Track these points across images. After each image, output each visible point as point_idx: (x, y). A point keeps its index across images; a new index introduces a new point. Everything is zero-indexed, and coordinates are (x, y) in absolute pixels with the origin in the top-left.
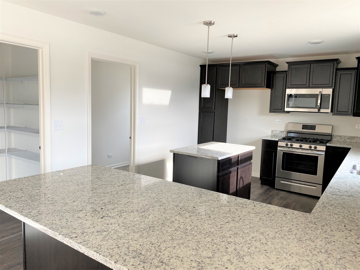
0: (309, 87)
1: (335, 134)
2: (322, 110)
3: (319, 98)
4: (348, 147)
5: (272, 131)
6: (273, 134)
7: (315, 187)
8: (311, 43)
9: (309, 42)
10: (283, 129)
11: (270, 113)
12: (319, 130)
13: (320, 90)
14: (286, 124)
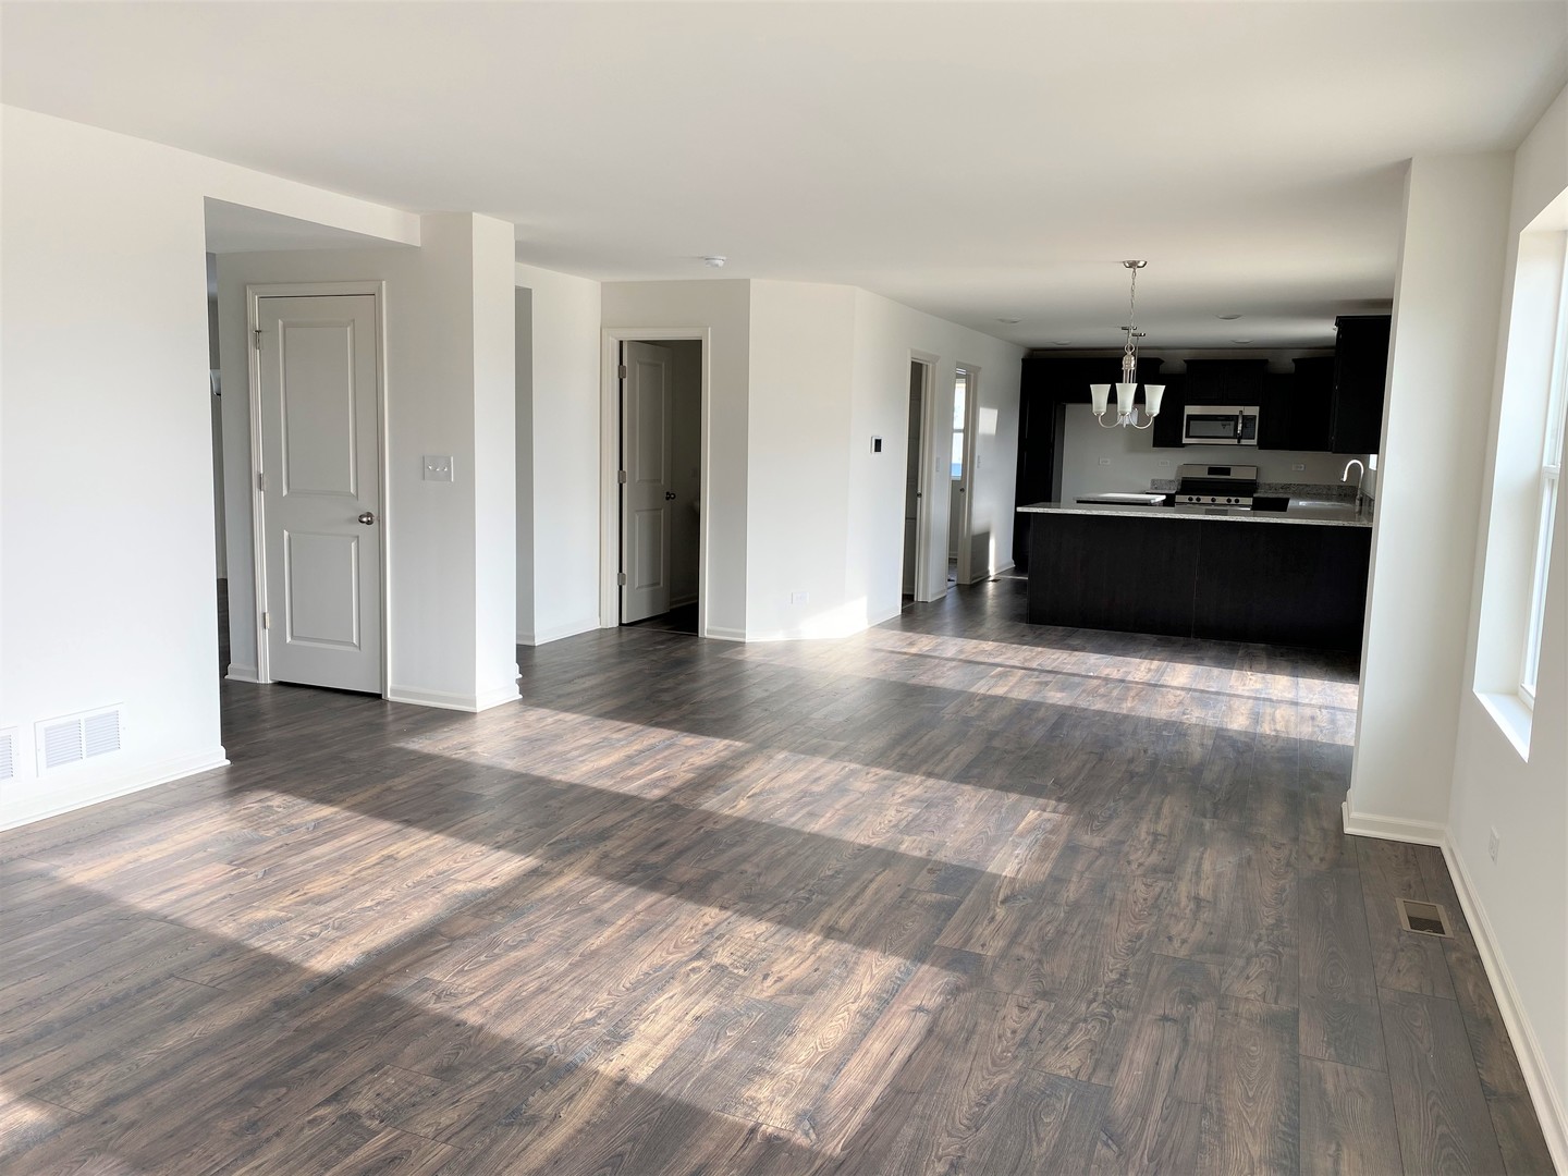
1: (1261, 481)
2: (1244, 442)
3: (1240, 421)
4: (1285, 496)
5: (1153, 481)
6: (1155, 486)
10: (1172, 477)
11: (1154, 446)
12: (1235, 475)
13: (1241, 408)
14: (1178, 467)
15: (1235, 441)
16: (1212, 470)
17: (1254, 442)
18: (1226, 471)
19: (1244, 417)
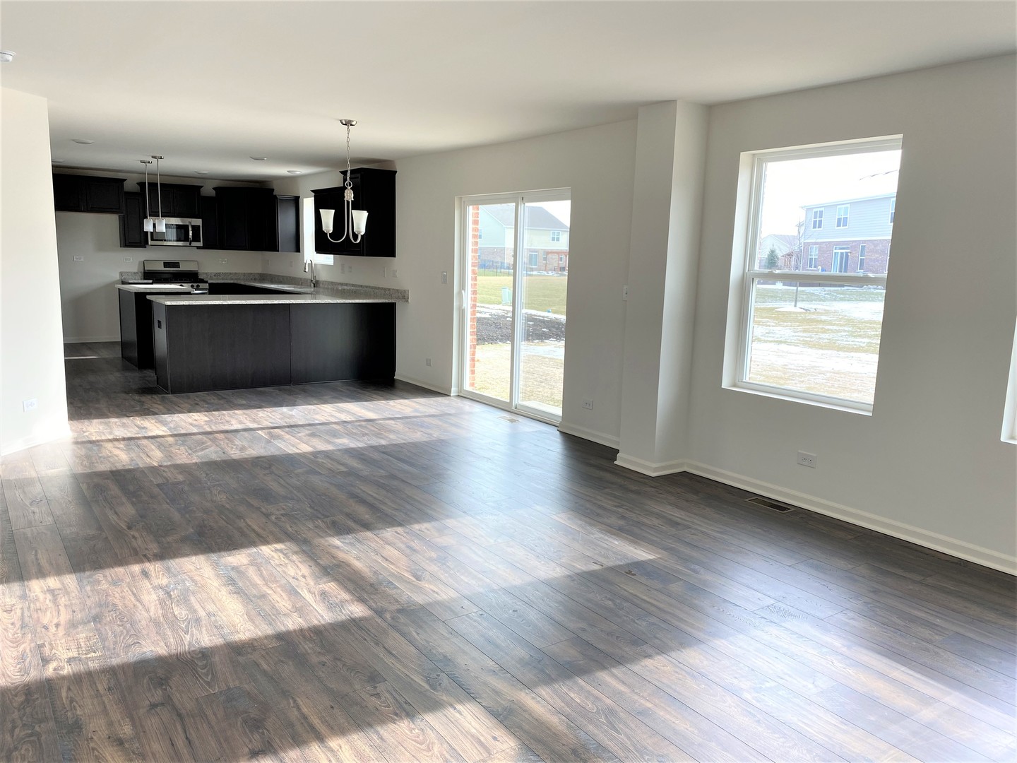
1: (201, 271)
2: (193, 244)
3: (190, 229)
5: (121, 274)
10: (135, 270)
12: (184, 267)
13: (190, 220)
14: (140, 262)
15: (188, 244)
16: (166, 264)
17: (201, 244)
18: (176, 265)
19: (193, 227)
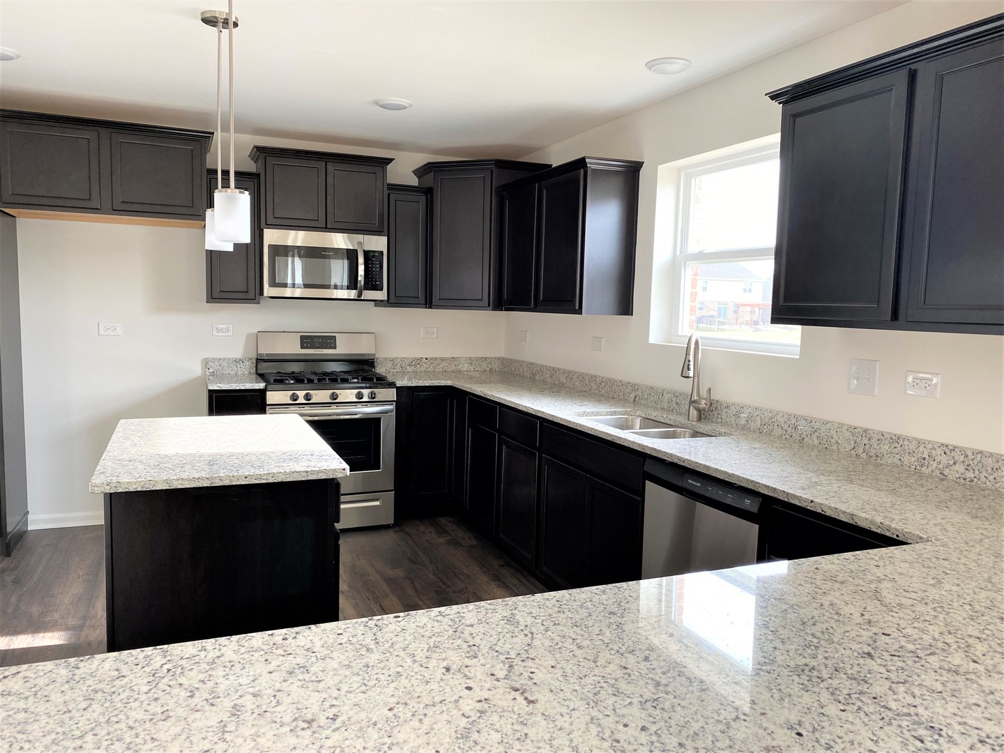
0: (326, 228)
1: (382, 355)
2: (367, 295)
3: (361, 260)
5: (206, 363)
6: (211, 370)
7: (376, 500)
8: (381, 106)
9: (377, 103)
10: (238, 354)
11: (207, 302)
12: (343, 348)
13: (360, 237)
14: (249, 336)
15: (354, 294)
16: (307, 341)
17: (383, 295)
18: (329, 341)
19: (367, 254)
